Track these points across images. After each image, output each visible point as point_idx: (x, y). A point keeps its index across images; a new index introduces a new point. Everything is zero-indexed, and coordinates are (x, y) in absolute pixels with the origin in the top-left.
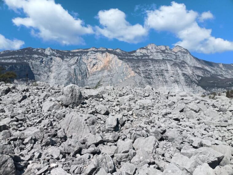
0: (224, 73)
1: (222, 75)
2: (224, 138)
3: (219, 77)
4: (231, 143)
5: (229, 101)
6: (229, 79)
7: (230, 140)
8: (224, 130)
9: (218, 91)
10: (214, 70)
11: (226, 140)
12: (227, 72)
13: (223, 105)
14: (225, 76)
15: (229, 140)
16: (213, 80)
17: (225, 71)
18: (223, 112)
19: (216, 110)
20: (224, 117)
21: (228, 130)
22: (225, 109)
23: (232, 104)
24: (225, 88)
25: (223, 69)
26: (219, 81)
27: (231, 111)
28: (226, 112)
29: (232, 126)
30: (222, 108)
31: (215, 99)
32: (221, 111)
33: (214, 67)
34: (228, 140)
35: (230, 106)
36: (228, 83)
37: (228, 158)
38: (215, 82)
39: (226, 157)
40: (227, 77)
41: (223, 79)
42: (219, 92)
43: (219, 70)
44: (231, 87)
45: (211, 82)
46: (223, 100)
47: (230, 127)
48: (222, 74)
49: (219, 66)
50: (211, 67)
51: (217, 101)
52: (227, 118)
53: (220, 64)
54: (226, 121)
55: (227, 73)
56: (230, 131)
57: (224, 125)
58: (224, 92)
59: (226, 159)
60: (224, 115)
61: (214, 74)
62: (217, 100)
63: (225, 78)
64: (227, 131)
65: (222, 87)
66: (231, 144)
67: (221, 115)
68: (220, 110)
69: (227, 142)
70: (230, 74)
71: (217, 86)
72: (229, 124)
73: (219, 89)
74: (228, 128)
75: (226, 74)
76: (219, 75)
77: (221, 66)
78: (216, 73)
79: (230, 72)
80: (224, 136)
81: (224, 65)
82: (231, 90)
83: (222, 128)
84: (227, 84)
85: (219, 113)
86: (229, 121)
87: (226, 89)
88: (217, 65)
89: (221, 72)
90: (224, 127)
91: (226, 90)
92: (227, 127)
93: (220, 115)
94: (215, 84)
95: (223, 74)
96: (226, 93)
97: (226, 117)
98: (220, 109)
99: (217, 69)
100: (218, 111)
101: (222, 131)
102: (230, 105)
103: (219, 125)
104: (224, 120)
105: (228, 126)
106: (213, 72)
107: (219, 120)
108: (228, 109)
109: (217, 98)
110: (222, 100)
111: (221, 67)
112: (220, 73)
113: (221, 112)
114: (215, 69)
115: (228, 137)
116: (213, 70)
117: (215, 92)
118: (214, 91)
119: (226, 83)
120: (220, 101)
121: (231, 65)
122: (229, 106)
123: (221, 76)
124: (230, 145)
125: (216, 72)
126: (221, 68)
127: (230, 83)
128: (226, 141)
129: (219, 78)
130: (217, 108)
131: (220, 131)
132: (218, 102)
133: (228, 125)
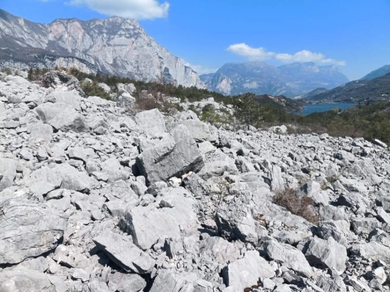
0: (26, 36)
1: (22, 40)
2: (9, 146)
3: (18, 42)
4: (19, 154)
5: (28, 87)
6: (35, 48)
7: (19, 149)
8: (12, 134)
9: (16, 68)
10: (9, 27)
11: (13, 149)
12: (32, 37)
13: (16, 93)
14: (28, 43)
15: (17, 148)
16: (7, 46)
17: (28, 33)
18: (15, 104)
19: (3, 101)
20: (14, 112)
21: (18, 133)
22: (18, 99)
23: (31, 91)
24: (27, 63)
25: (25, 30)
26: (18, 49)
27: (27, 103)
28: (19, 105)
29: (26, 126)
30: (13, 98)
31: (5, 82)
32: (11, 102)
33: (9, 22)
34: (16, 150)
35: (28, 95)
36: (33, 55)
37: (9, 178)
38: (10, 49)
39: (7, 177)
40: (31, 44)
41: (25, 48)
42: (16, 70)
43: (17, 29)
44: (37, 62)
45: (3, 48)
46: (19, 84)
47: (22, 127)
48: (22, 38)
49: (18, 22)
50: (4, 21)
51: (8, 85)
52: (20, 114)
53: (20, 18)
54: (17, 119)
55: (32, 39)
56: (20, 134)
57: (12, 126)
58: (24, 70)
59: (6, 179)
60: (15, 109)
61: (8, 35)
62: (9, 82)
63: (28, 45)
64: (17, 135)
65: (22, 61)
66: (19, 156)
67: (10, 109)
68: (9, 101)
69: (14, 152)
70: (36, 40)
71: (13, 58)
72: (21, 124)
73: (17, 63)
74: (19, 130)
75: (29, 39)
76: (18, 39)
77: (21, 22)
78: (12, 35)
79: (37, 36)
80: (10, 144)
81: (26, 22)
82: (36, 67)
83: (8, 130)
84: (31, 57)
85: (7, 106)
86: (20, 119)
87: (29, 65)
88: (16, 19)
89: (22, 34)
90: (12, 130)
91: (27, 67)
92: (16, 129)
93: (8, 109)
94: (10, 54)
95: (24, 38)
96: (28, 72)
97: (17, 112)
98: (9, 99)
99: (14, 28)
100: (6, 102)
101: (7, 136)
102: (27, 92)
103: (3, 126)
104: (14, 118)
105: (18, 128)
106: (7, 31)
107: (5, 118)
108: (23, 99)
109: (8, 80)
110: (17, 84)
111: (22, 25)
112: (20, 36)
113: (11, 105)
114: (11, 26)
115: (17, 144)
116: (7, 27)
117: (10, 68)
118: (7, 67)
119: (28, 54)
120: (14, 85)
121: (39, 24)
122: (26, 94)
123: (20, 41)
124: (17, 156)
125: (13, 32)
126: (22, 27)
127: (35, 56)
128: (12, 151)
129: (18, 44)
130: (5, 96)
131: (4, 136)
132: (8, 87)
133: (18, 125)
